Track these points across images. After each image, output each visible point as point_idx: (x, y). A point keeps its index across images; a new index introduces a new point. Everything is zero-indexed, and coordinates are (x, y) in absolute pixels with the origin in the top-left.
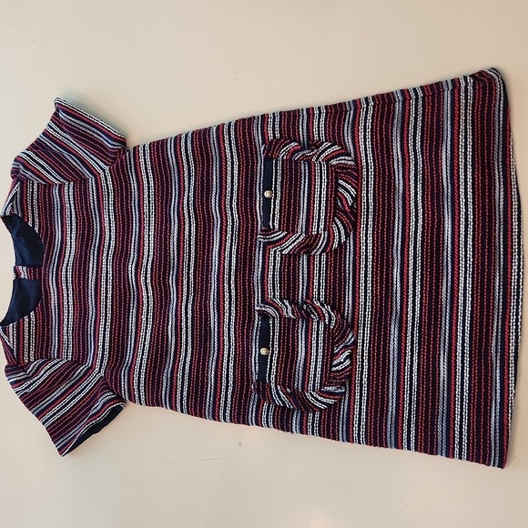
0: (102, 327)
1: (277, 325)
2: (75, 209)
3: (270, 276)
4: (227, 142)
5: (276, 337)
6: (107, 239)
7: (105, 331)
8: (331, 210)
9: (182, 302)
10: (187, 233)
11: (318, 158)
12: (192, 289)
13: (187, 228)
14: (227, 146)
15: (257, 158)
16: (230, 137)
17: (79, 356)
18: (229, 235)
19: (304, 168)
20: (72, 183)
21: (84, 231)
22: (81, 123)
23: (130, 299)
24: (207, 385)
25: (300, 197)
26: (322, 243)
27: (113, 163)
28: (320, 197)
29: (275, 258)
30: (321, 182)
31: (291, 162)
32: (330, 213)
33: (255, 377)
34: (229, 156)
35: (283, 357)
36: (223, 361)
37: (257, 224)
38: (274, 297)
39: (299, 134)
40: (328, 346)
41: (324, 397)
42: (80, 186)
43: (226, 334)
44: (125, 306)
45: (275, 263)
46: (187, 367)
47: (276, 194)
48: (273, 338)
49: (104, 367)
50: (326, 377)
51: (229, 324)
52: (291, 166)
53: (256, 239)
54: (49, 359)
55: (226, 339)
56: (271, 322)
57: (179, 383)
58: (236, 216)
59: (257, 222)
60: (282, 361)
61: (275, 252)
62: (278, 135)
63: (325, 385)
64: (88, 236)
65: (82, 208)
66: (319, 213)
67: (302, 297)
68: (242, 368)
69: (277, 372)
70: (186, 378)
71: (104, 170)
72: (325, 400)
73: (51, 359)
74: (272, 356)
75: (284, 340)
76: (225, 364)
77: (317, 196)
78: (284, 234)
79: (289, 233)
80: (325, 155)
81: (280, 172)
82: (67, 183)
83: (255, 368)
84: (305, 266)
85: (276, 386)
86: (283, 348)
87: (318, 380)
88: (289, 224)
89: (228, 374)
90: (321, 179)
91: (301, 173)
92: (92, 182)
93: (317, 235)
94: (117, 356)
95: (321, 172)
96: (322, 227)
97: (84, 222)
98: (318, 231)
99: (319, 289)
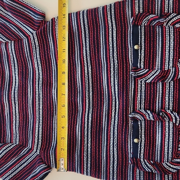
0: (37, 125)
1: (143, 125)
2: (16, 57)
3: (139, 96)
4: (109, 16)
5: (143, 132)
6: (37, 74)
7: (39, 128)
8: (176, 55)
9: (85, 112)
10: (86, 72)
11: (167, 24)
12: (91, 105)
13: (86, 69)
14: (109, 19)
15: (128, 25)
16: (111, 13)
17: (23, 142)
18: (112, 73)
19: (158, 30)
20: (13, 42)
21: (23, 70)
22: (17, 5)
23: (53, 109)
24: (102, 161)
25: (156, 48)
26: (171, 75)
27: (38, 29)
28: (170, 47)
29: (141, 85)
30: (170, 38)
31: (150, 27)
32: (176, 56)
33: (130, 156)
34: (110, 25)
35: (147, 143)
36: (110, 147)
37: (129, 66)
38: (140, 109)
39: (155, 9)
40: (176, 136)
41: (175, 165)
42: (18, 44)
43: (112, 131)
44: (50, 113)
45: (141, 88)
46: (89, 149)
47: (141, 47)
48: (141, 133)
49: (39, 149)
50: (175, 154)
51: (114, 125)
52: (150, 29)
53: (129, 75)
54: (5, 144)
55: (112, 134)
56: (139, 124)
57: (85, 159)
58: (116, 61)
59: (129, 64)
60: (147, 145)
61: (141, 82)
62: (141, 11)
63: (174, 158)
64: (26, 73)
65: (21, 57)
66: (169, 57)
67: (159, 108)
68: (122, 150)
69: (144, 152)
70: (89, 156)
71: (32, 34)
72: (175, 167)
73: (6, 143)
74: (141, 143)
75: (147, 133)
76: (111, 149)
77: (167, 46)
78: (147, 71)
79: (150, 70)
80: (172, 21)
81: (143, 33)
82: (10, 42)
83: (130, 151)
84: (161, 89)
85: (144, 160)
86: (147, 138)
87: (170, 155)
88: (150, 65)
89: (114, 155)
90: (170, 36)
91: (156, 34)
92: (25, 41)
93: (168, 70)
94: (47, 142)
95: (170, 32)
96: (171, 65)
97: (22, 65)
98: (168, 68)
99: (169, 102)
